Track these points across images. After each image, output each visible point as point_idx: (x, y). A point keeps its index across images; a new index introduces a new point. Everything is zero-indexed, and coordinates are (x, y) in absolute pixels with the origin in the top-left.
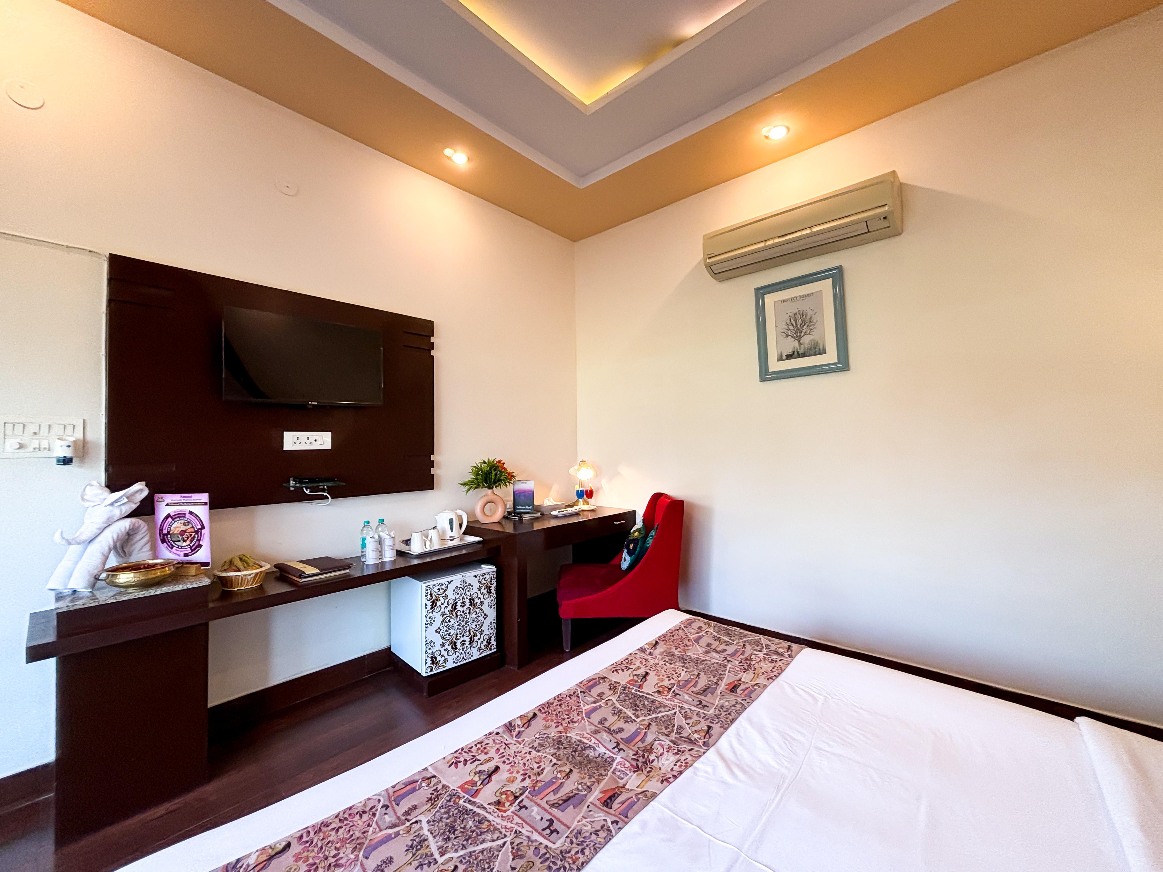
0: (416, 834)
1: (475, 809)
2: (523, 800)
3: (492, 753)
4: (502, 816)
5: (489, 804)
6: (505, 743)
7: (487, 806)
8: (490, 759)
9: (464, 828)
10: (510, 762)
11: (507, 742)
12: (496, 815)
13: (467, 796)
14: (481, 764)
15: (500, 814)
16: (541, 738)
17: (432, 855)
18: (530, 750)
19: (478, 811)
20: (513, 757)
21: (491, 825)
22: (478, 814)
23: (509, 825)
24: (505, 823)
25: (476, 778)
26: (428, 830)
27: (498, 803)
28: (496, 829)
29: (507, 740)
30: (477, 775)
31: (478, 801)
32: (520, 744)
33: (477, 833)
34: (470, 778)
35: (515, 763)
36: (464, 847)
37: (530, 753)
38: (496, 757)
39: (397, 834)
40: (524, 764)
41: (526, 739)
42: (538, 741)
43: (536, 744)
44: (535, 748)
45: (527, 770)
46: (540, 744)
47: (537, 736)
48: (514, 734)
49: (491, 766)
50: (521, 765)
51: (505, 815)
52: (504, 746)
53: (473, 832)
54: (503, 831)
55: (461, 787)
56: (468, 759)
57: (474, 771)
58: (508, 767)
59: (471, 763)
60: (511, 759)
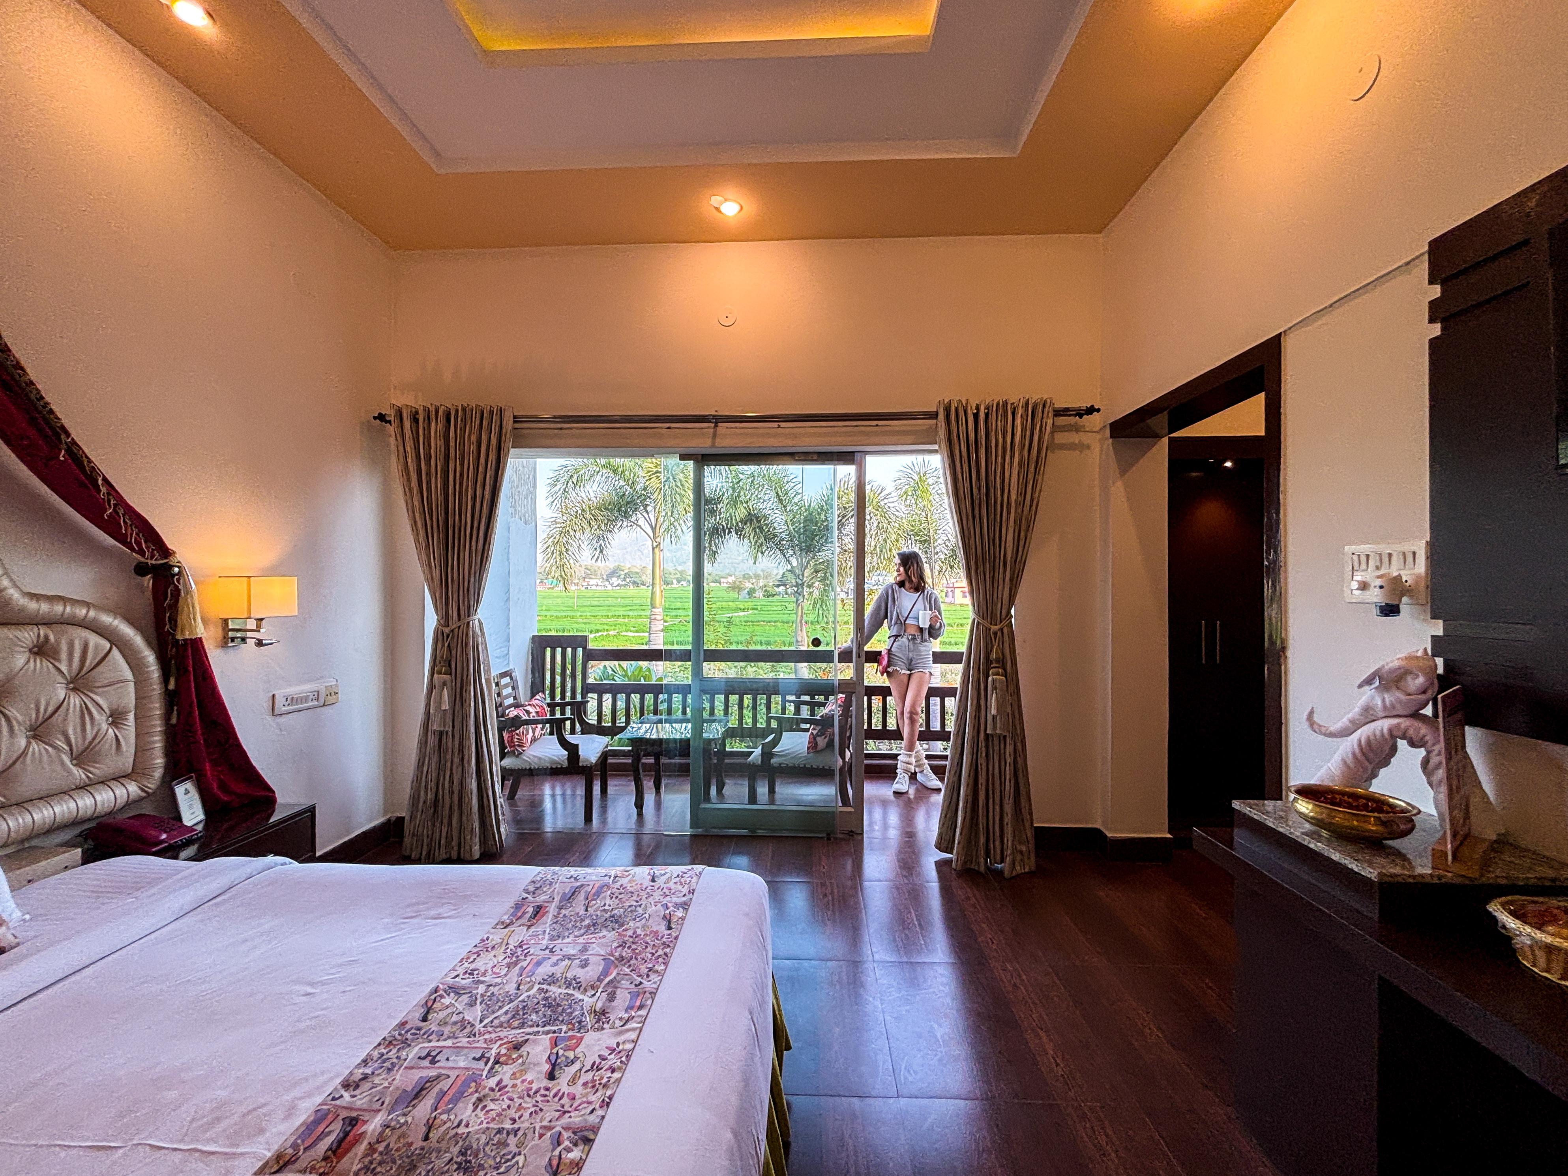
0: (582, 989)
1: (540, 1029)
2: (486, 1065)
3: (578, 1089)
4: (501, 1039)
5: (527, 1040)
6: (569, 1112)
7: (527, 1037)
8: (573, 1081)
9: (537, 1012)
10: (538, 1095)
11: (567, 1115)
12: (510, 1037)
13: (563, 1034)
14: (581, 1070)
15: (506, 1040)
16: (510, 1157)
17: (550, 984)
18: (516, 1126)
19: (535, 1029)
20: (537, 1102)
21: (509, 1027)
22: (532, 1026)
23: (487, 1036)
24: (493, 1036)
25: (571, 1055)
26: (573, 995)
27: (517, 1047)
28: (501, 1025)
29: (570, 1117)
30: (572, 1057)
31: (543, 1036)
32: (545, 1127)
33: (519, 1014)
34: (578, 1050)
35: (529, 1096)
36: (523, 1001)
37: (514, 1121)
38: (565, 1089)
39: (600, 980)
40: (512, 1100)
41: (536, 1141)
42: (513, 1148)
43: (512, 1141)
44: (508, 1133)
45: (501, 1095)
46: (504, 1144)
47: (521, 1159)
48: (566, 1135)
49: (563, 1075)
50: (515, 1096)
51: (499, 1043)
52: (567, 1108)
53: (524, 1014)
54: (490, 1029)
55: (582, 1038)
56: (603, 1062)
57: (582, 1059)
58: (535, 1087)
59: (595, 1062)
60: (539, 1098)
